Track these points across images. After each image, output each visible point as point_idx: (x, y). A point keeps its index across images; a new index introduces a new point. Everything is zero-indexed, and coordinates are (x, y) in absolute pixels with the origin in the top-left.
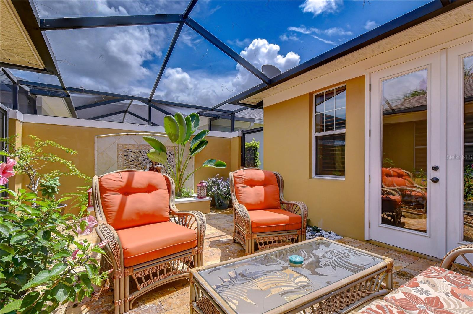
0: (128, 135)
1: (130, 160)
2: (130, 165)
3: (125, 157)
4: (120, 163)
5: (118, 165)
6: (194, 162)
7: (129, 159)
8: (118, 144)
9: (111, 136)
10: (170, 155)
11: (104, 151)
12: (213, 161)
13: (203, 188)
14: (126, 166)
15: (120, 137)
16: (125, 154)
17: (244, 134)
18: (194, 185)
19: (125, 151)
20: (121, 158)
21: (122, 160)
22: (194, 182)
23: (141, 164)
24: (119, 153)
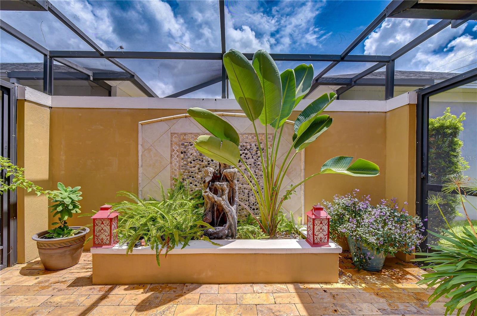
0: (186, 117)
1: (189, 160)
2: (191, 169)
3: (182, 155)
4: (176, 165)
5: (171, 167)
6: (304, 164)
7: (189, 158)
8: (171, 133)
9: (161, 121)
10: (257, 151)
11: (151, 146)
12: (344, 161)
13: (321, 223)
14: (184, 170)
15: (174, 121)
16: (182, 149)
17: (423, 96)
18: (303, 208)
19: (183, 144)
20: (176, 157)
21: (178, 159)
22: (303, 202)
23: (206, 166)
24: (173, 148)
